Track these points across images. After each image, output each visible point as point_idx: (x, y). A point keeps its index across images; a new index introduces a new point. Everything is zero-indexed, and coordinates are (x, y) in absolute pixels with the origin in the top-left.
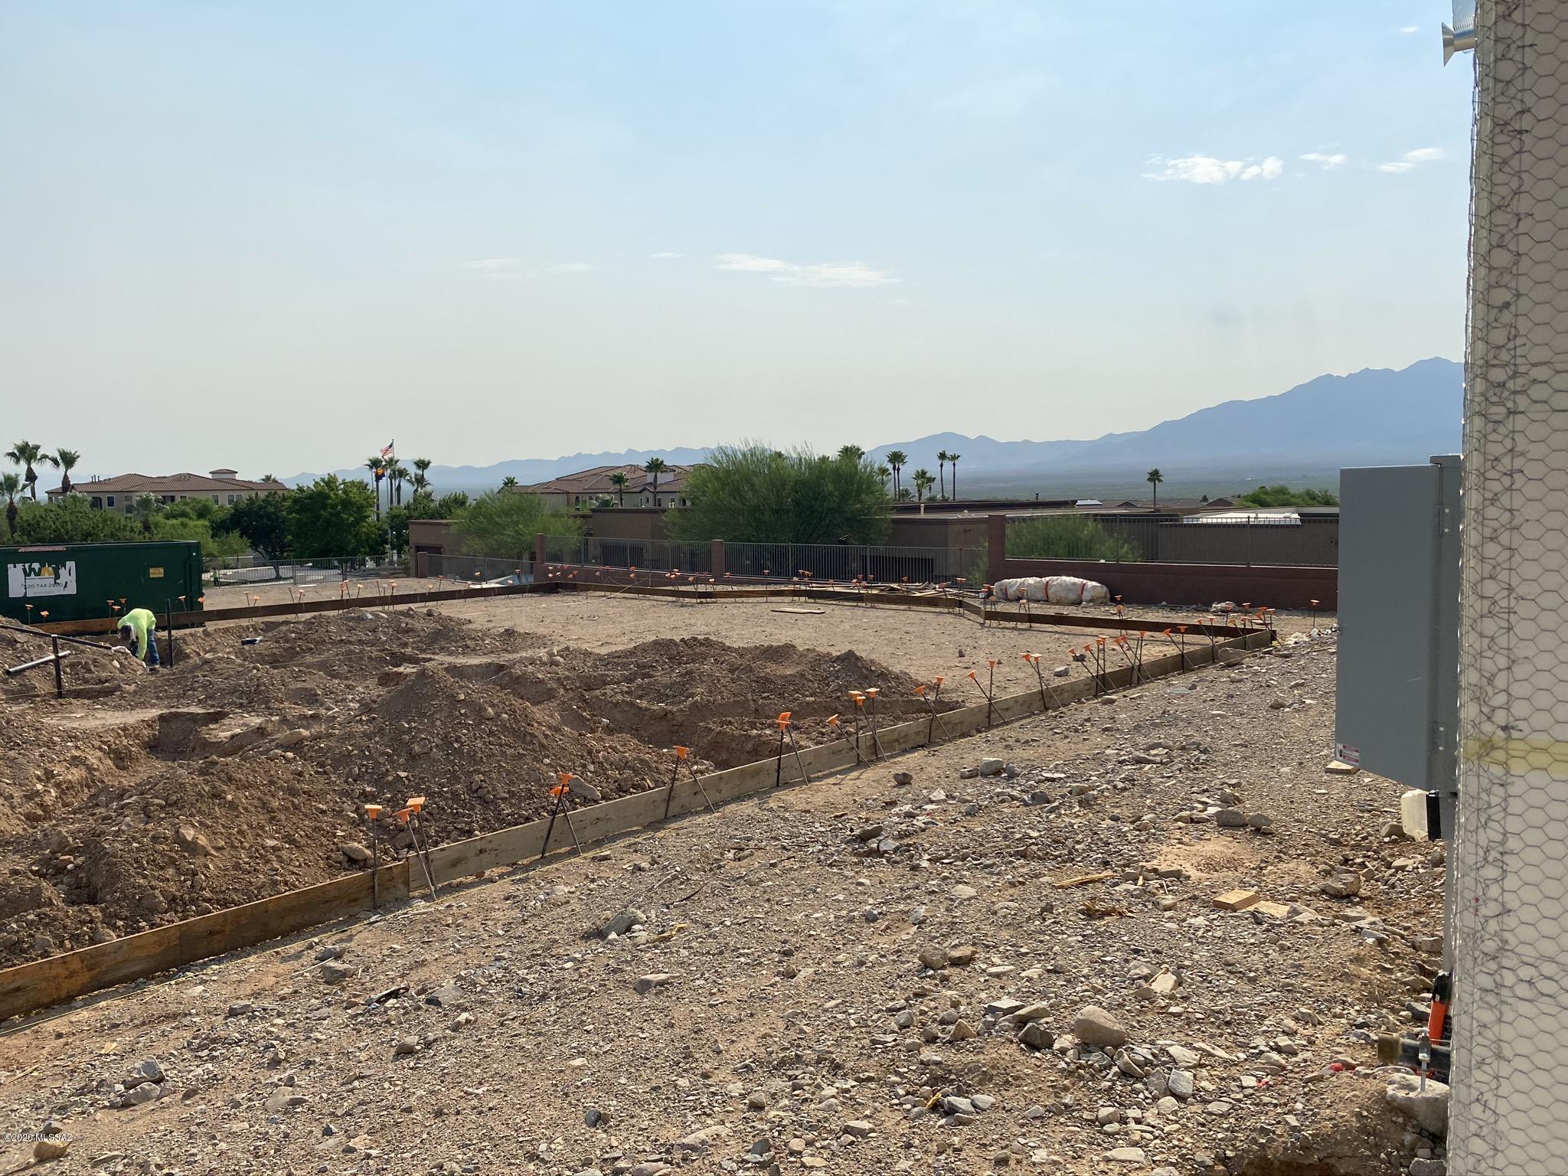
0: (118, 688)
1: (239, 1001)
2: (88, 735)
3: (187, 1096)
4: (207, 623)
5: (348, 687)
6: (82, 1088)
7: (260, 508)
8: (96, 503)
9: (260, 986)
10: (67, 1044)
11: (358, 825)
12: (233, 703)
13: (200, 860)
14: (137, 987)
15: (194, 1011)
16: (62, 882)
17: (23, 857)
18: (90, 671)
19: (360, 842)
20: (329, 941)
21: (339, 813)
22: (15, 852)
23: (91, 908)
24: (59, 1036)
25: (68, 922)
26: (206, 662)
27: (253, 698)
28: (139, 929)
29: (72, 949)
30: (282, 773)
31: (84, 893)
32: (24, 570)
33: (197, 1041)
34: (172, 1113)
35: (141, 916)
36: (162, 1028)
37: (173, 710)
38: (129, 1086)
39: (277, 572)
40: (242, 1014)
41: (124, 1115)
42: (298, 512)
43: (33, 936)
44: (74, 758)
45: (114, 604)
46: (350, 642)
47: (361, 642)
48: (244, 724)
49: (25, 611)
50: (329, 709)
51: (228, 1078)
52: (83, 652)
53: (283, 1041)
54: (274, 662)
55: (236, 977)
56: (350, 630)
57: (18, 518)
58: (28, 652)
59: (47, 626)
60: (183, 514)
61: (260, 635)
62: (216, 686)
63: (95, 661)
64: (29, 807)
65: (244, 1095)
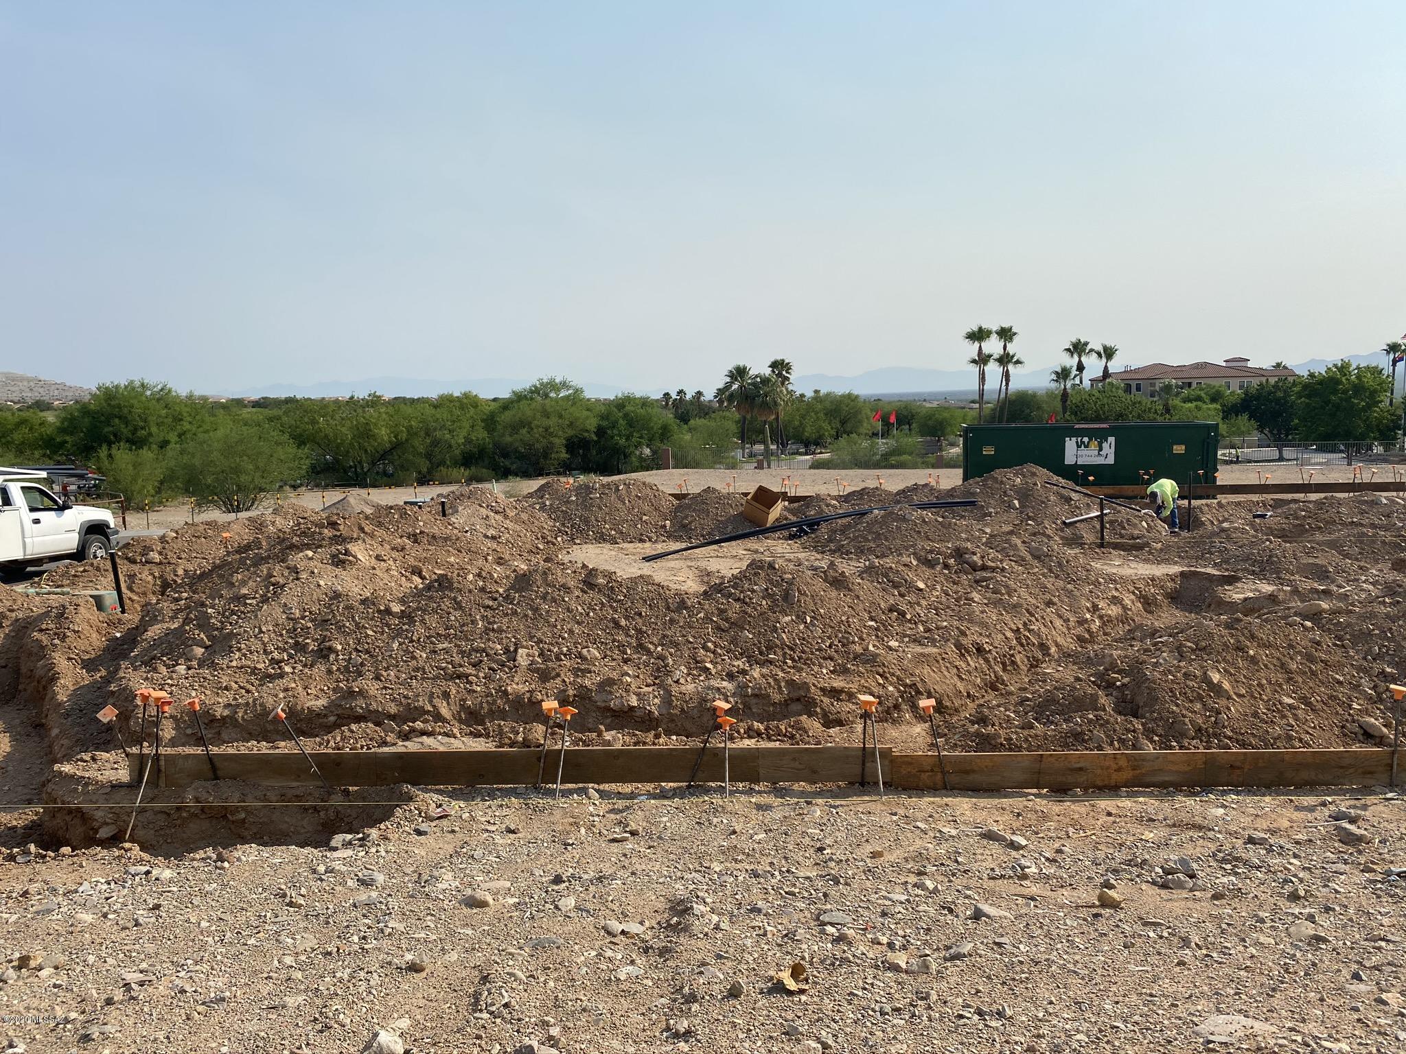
0: (1147, 544)
1: (1256, 832)
2: (1123, 580)
3: (1215, 897)
4: (1218, 496)
5: (1361, 568)
6: (1130, 861)
7: (1270, 393)
8: (1128, 388)
9: (1275, 825)
10: (1115, 822)
11: (1375, 702)
12: (1246, 569)
13: (1223, 702)
14: (1168, 794)
15: (1216, 828)
16: (1111, 694)
17: (1079, 668)
18: (1124, 528)
19: (1376, 719)
20: (1344, 804)
21: (1357, 687)
22: (1074, 664)
23: (1135, 721)
24: (1109, 814)
25: (1117, 727)
26: (1223, 530)
27: (1266, 567)
28: (1171, 748)
29: (1119, 750)
30: (1301, 640)
31: (1129, 706)
32: (1077, 442)
33: (1221, 855)
34: (1202, 907)
35: (1173, 737)
36: (1191, 834)
37: (1193, 569)
38: (1168, 872)
39: (1280, 453)
40: (1260, 844)
41: (1163, 892)
42: (1309, 397)
43: (1091, 731)
44: (1114, 597)
45: (1144, 474)
46: (1362, 525)
47: (1373, 526)
48: (1256, 590)
49: (1076, 474)
50: (1340, 587)
51: (1252, 895)
52: (1119, 512)
53: (1301, 880)
54: (1284, 535)
55: (1252, 811)
56: (1362, 512)
57: (1069, 402)
58: (1079, 508)
59: (1094, 488)
60: (1199, 399)
61: (1269, 510)
62: (1231, 553)
63: (1128, 520)
64: (1079, 630)
65: (1268, 915)
